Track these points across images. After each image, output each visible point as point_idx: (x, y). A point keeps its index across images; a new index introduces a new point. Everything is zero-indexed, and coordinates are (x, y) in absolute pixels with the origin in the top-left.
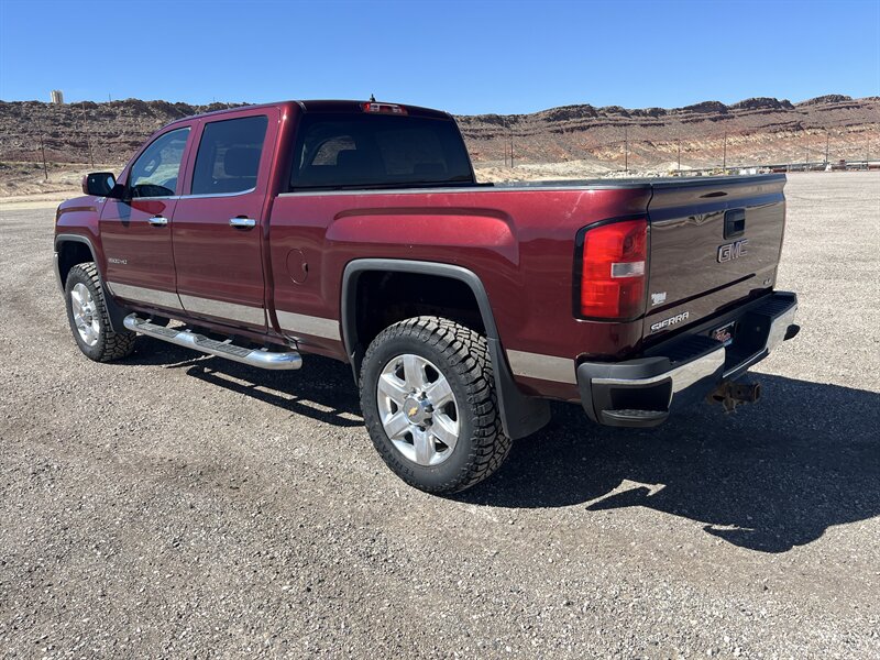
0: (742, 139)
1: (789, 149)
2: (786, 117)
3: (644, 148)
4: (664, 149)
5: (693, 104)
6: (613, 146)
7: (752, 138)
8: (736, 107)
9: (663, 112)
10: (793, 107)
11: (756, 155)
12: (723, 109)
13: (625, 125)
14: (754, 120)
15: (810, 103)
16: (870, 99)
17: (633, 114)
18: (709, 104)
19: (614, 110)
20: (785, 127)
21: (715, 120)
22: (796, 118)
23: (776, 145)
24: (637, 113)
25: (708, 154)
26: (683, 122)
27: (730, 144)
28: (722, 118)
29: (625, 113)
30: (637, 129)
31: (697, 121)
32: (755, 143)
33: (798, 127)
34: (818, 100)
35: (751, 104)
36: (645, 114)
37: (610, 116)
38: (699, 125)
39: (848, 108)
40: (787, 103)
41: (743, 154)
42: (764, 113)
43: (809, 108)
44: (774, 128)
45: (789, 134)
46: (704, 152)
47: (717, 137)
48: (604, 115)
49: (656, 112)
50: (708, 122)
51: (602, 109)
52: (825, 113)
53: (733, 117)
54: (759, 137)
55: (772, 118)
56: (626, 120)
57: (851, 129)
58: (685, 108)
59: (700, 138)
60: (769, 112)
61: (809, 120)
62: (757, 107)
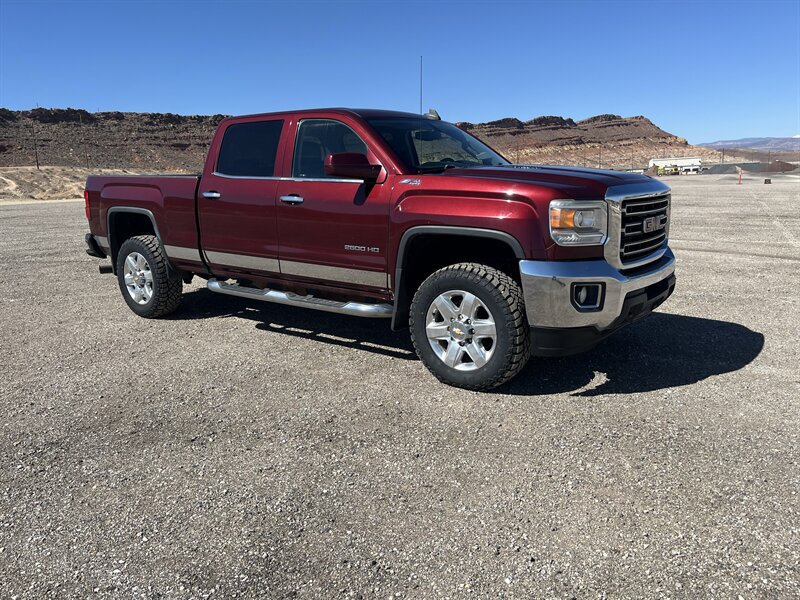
0: (537, 150)
1: (573, 159)
2: (570, 133)
5: (495, 120)
7: (544, 150)
8: (530, 123)
9: (471, 126)
10: (576, 125)
12: (520, 125)
14: (544, 135)
15: (589, 121)
16: (636, 118)
18: (508, 120)
20: (570, 141)
21: (514, 134)
22: (578, 133)
23: (563, 157)
26: (488, 136)
27: (527, 154)
28: (519, 133)
31: (499, 134)
32: (546, 155)
33: (580, 141)
34: (595, 119)
35: (542, 122)
38: (501, 138)
39: (619, 125)
40: (570, 121)
42: (553, 129)
43: (589, 126)
44: (561, 142)
45: (573, 147)
47: (517, 148)
49: (465, 126)
50: (508, 136)
52: (601, 130)
53: (528, 132)
54: (550, 149)
55: (559, 133)
57: (622, 143)
58: (489, 124)
59: (503, 150)
60: (557, 129)
61: (588, 135)
62: (547, 124)
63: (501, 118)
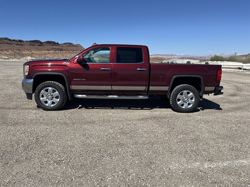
0: (47, 52)
1: (60, 55)
2: (58, 47)
3: (18, 52)
4: (24, 52)
5: (32, 40)
6: (7, 50)
8: (44, 42)
9: (23, 41)
10: (60, 45)
11: (51, 56)
12: (41, 43)
13: (10, 44)
14: (49, 47)
15: (64, 44)
16: (78, 44)
17: (13, 41)
18: (36, 41)
19: (6, 39)
20: (58, 49)
21: (39, 45)
22: (61, 47)
23: (56, 54)
24: (14, 40)
25: (38, 55)
26: (29, 45)
28: (41, 45)
29: (10, 40)
30: (15, 45)
31: (34, 45)
32: (51, 53)
33: (61, 50)
34: (66, 43)
35: (49, 42)
36: (17, 41)
37: (5, 40)
38: (34, 46)
39: (73, 46)
40: (58, 43)
41: (48, 56)
42: (52, 45)
43: (64, 45)
44: (55, 50)
45: (60, 52)
46: (37, 54)
47: (40, 50)
48: (2, 40)
49: (20, 41)
50: (37, 46)
51: (2, 38)
52: (68, 47)
53: (44, 45)
54: (52, 52)
55: (54, 47)
56: (11, 42)
57: (74, 52)
58: (29, 41)
59: (35, 50)
60: (54, 45)
61: (64, 48)
62: (50, 43)
63: (34, 40)
